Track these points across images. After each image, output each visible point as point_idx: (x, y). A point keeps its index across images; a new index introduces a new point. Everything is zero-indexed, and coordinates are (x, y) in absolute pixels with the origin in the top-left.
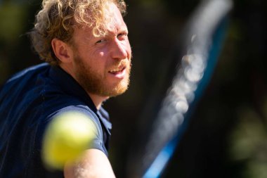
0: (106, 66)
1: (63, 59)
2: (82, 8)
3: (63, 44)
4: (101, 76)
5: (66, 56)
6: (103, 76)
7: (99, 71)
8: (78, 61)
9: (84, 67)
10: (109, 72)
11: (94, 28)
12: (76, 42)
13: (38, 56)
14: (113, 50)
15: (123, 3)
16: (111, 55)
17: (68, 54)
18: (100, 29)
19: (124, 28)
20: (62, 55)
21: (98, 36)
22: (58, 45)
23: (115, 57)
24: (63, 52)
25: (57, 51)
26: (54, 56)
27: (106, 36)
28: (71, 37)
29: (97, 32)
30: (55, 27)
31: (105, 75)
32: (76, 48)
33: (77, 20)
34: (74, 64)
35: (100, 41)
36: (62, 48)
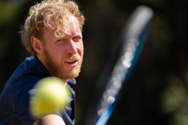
0: (63, 58)
1: (38, 51)
2: (49, 16)
3: (38, 41)
4: (59, 64)
5: (39, 49)
6: (60, 64)
7: (57, 61)
8: (46, 52)
9: (49, 57)
10: (65, 62)
11: (56, 31)
13: (25, 48)
14: (68, 47)
15: (83, 17)
16: (67, 50)
17: (41, 48)
18: (60, 32)
19: (79, 33)
20: (37, 47)
22: (35, 40)
23: (68, 52)
24: (38, 46)
25: (34, 45)
26: (32, 48)
27: (64, 37)
29: (58, 34)
30: (32, 28)
31: (62, 63)
32: (44, 45)
33: (45, 24)
34: (43, 54)
35: (59, 40)
36: (37, 43)
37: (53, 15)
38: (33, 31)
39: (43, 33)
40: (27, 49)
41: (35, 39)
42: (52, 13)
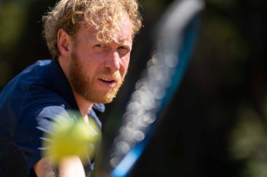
0: (97, 73)
1: (63, 51)
2: (94, 8)
3: (68, 37)
4: (89, 79)
5: (67, 49)
6: (91, 80)
7: (88, 74)
8: (74, 57)
9: (77, 65)
10: (99, 79)
11: (100, 32)
12: (79, 38)
16: (105, 63)
17: (69, 48)
19: (129, 44)
20: (63, 46)
21: (100, 40)
22: (64, 36)
23: (107, 66)
24: (65, 45)
25: (60, 42)
26: (56, 45)
27: (108, 43)
28: (75, 32)
29: (101, 36)
30: (65, 18)
31: (93, 79)
32: (75, 45)
33: (87, 19)
34: (70, 58)
35: (99, 46)
36: (65, 40)
37: (101, 8)
38: (65, 22)
39: (79, 28)
40: (48, 44)
41: (64, 33)
42: (100, 5)
